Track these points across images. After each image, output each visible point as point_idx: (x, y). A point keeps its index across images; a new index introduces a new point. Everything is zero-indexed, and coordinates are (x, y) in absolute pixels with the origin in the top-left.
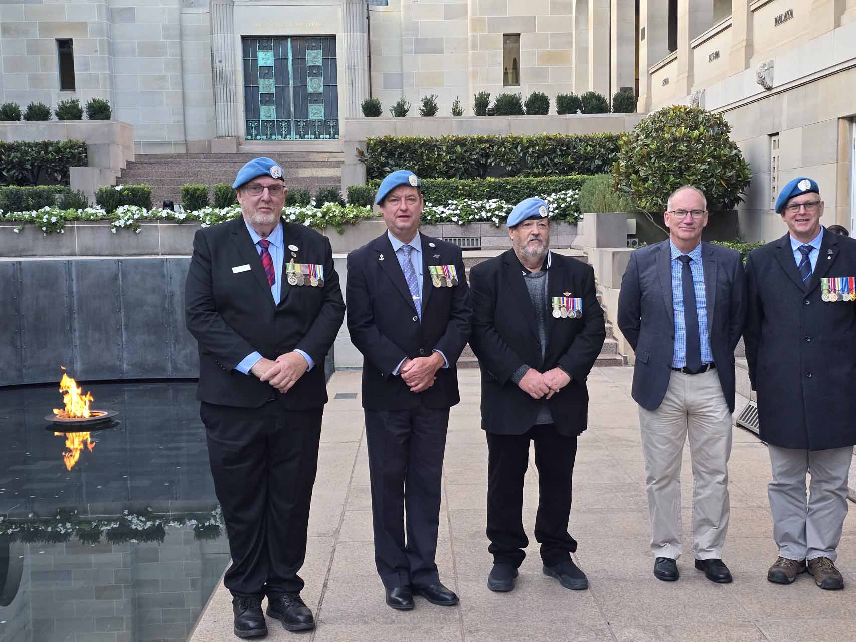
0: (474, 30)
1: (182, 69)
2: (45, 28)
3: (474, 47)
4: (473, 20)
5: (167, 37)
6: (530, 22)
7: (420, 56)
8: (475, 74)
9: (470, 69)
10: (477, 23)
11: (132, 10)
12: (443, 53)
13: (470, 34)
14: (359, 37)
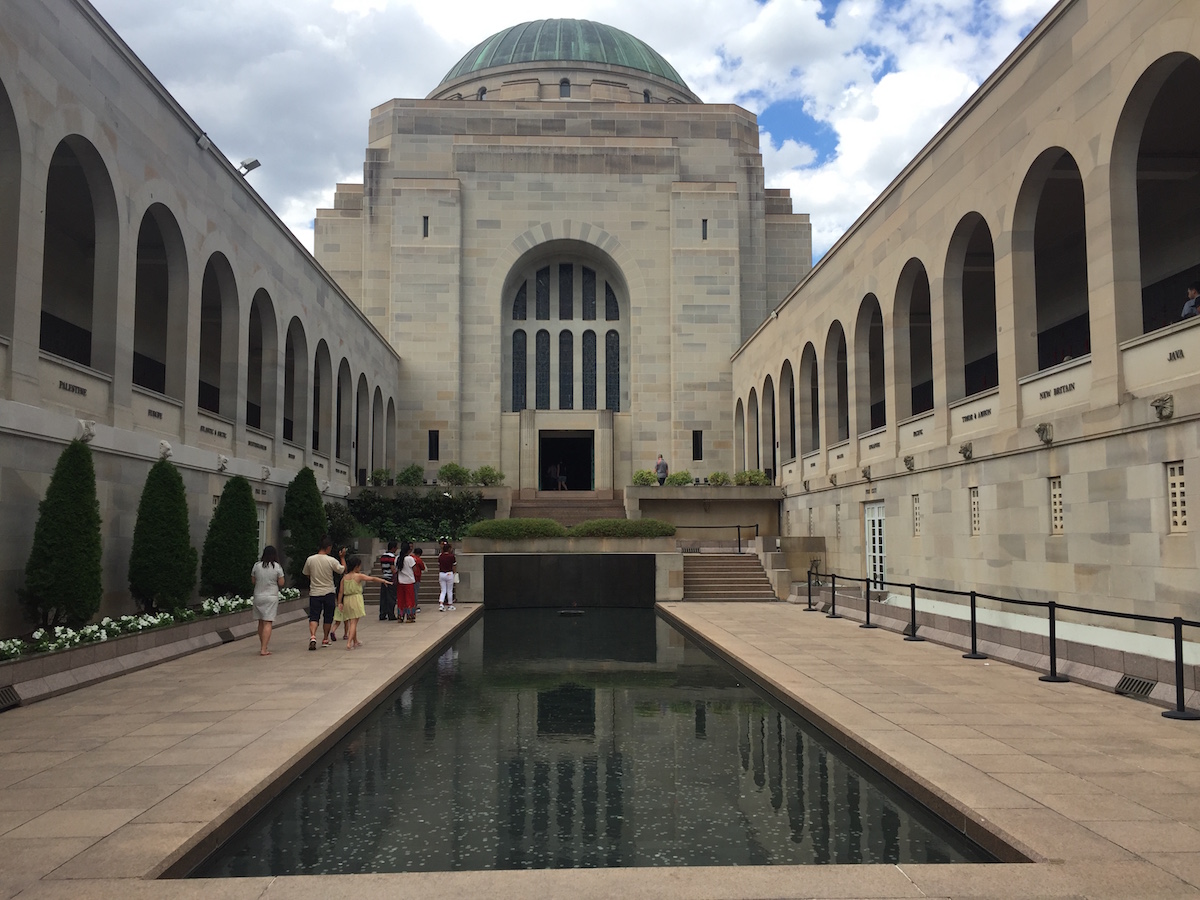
0: (675, 428)
1: (501, 449)
2: (423, 424)
3: (675, 438)
4: (675, 423)
5: (492, 429)
6: (708, 424)
7: (643, 442)
8: (676, 453)
9: (673, 450)
10: (677, 424)
11: (473, 414)
12: (655, 440)
13: (673, 430)
14: (608, 431)
